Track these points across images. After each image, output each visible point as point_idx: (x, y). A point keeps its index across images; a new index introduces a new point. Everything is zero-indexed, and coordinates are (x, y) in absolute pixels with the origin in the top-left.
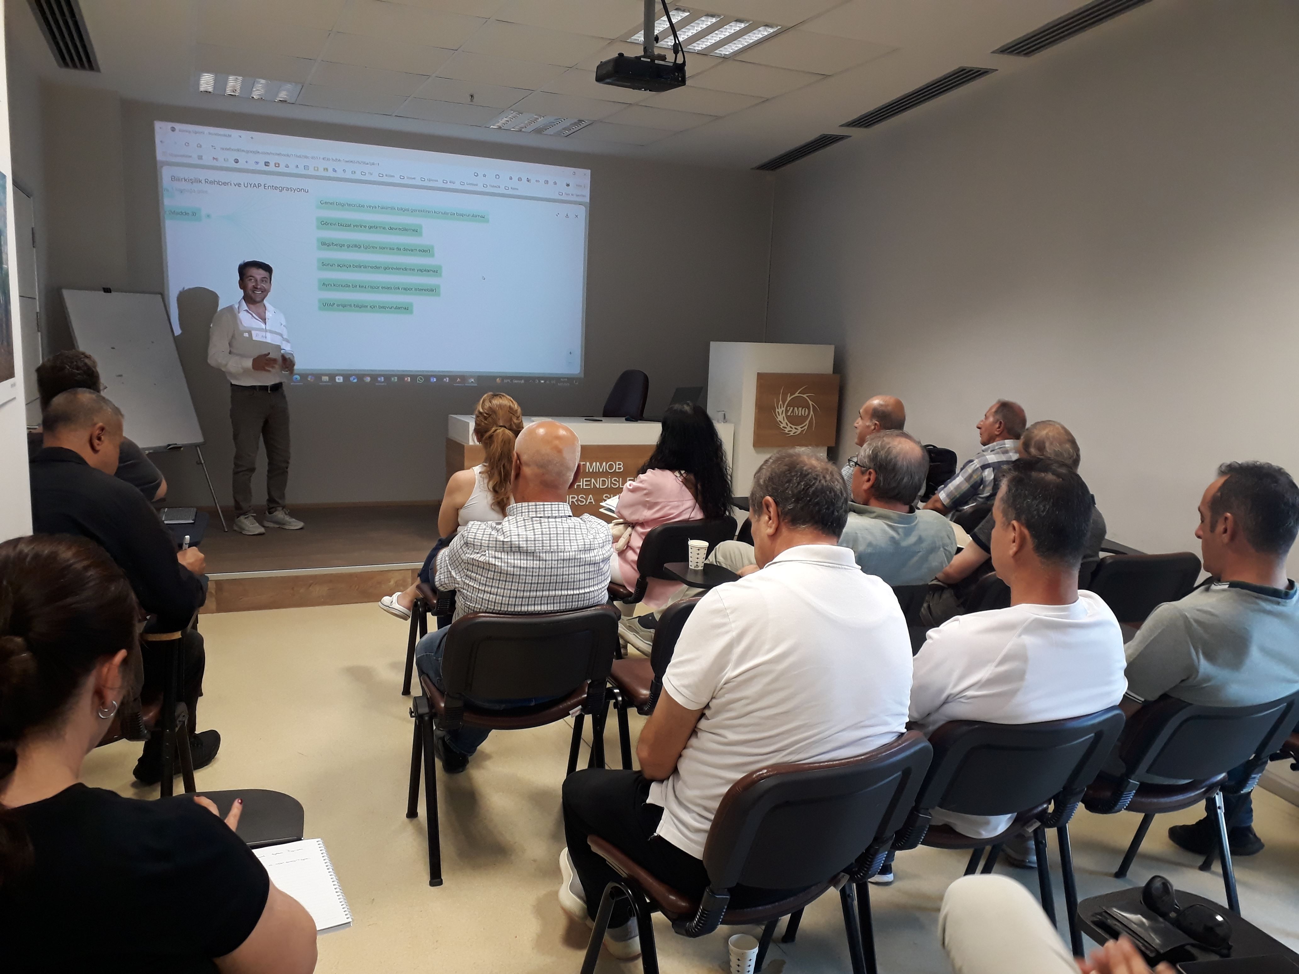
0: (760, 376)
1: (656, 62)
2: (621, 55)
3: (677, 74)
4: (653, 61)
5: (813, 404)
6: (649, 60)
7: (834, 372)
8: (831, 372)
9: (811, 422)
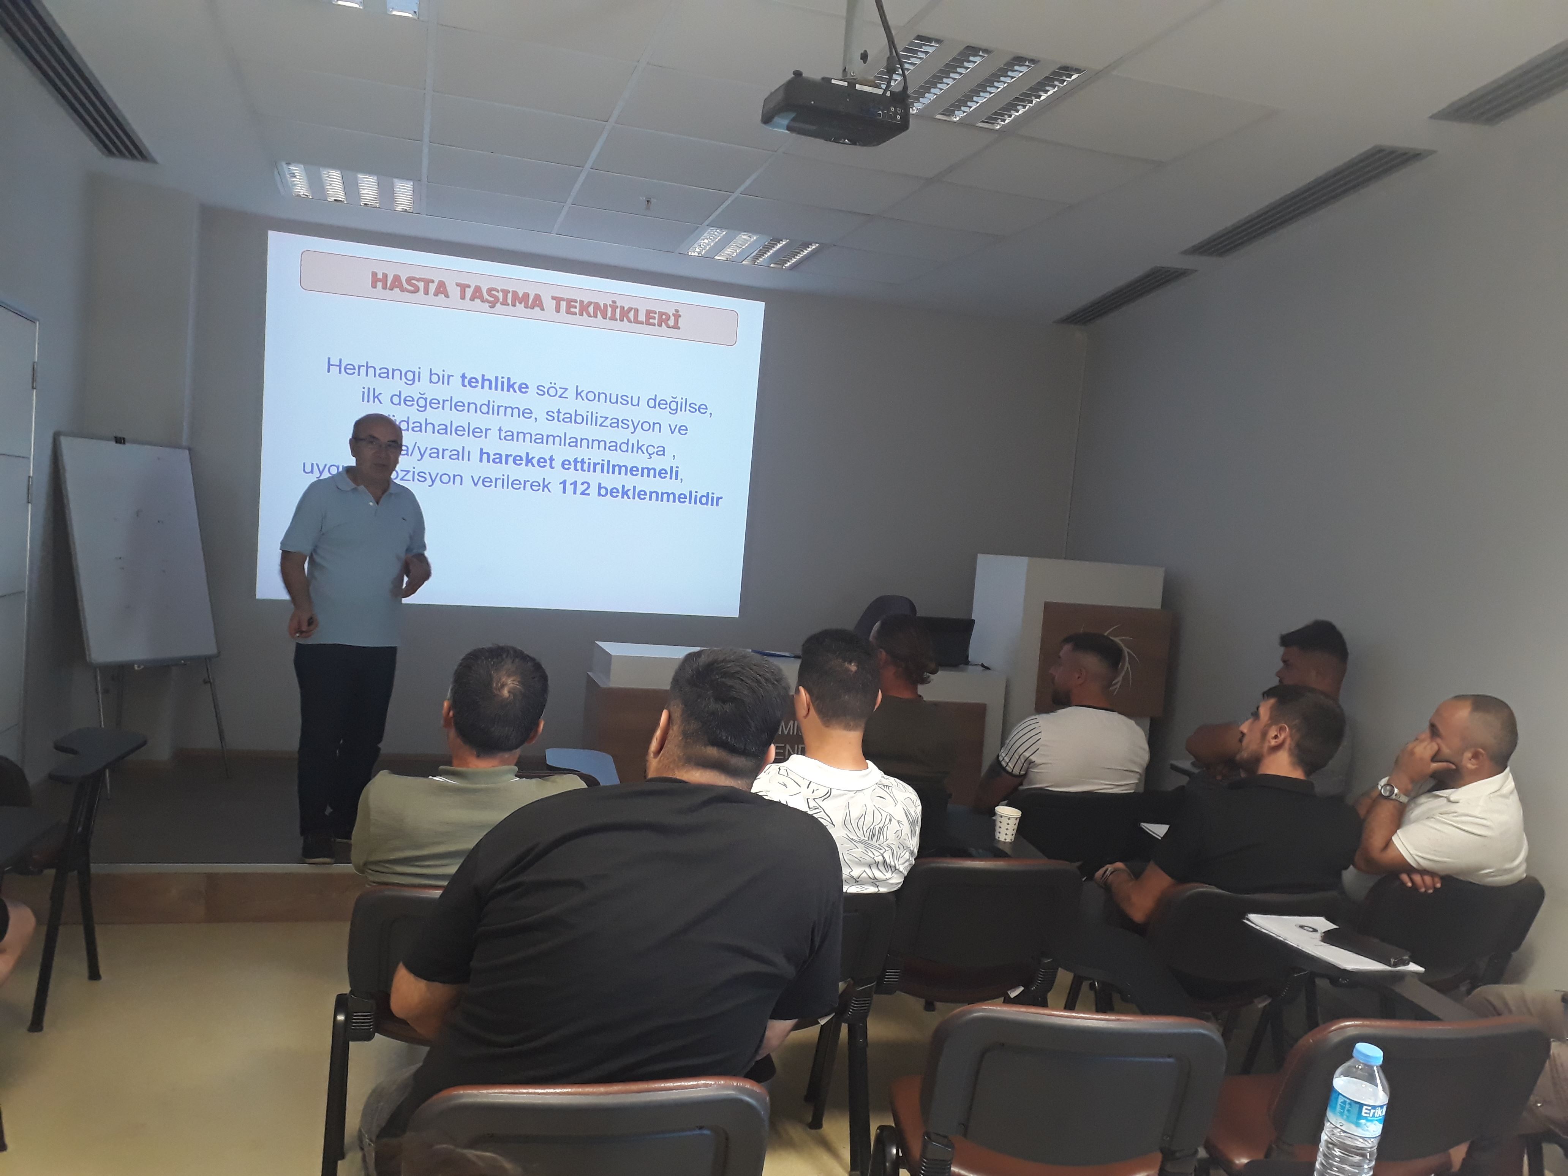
0: (1048, 607)
1: (858, 87)
2: (798, 74)
3: (893, 109)
4: (852, 85)
5: (1131, 652)
6: (846, 84)
7: (1162, 606)
8: (1159, 607)
9: (1125, 678)
